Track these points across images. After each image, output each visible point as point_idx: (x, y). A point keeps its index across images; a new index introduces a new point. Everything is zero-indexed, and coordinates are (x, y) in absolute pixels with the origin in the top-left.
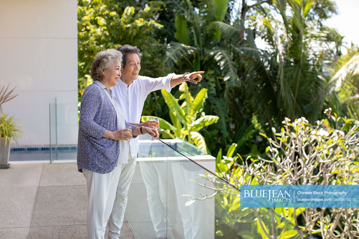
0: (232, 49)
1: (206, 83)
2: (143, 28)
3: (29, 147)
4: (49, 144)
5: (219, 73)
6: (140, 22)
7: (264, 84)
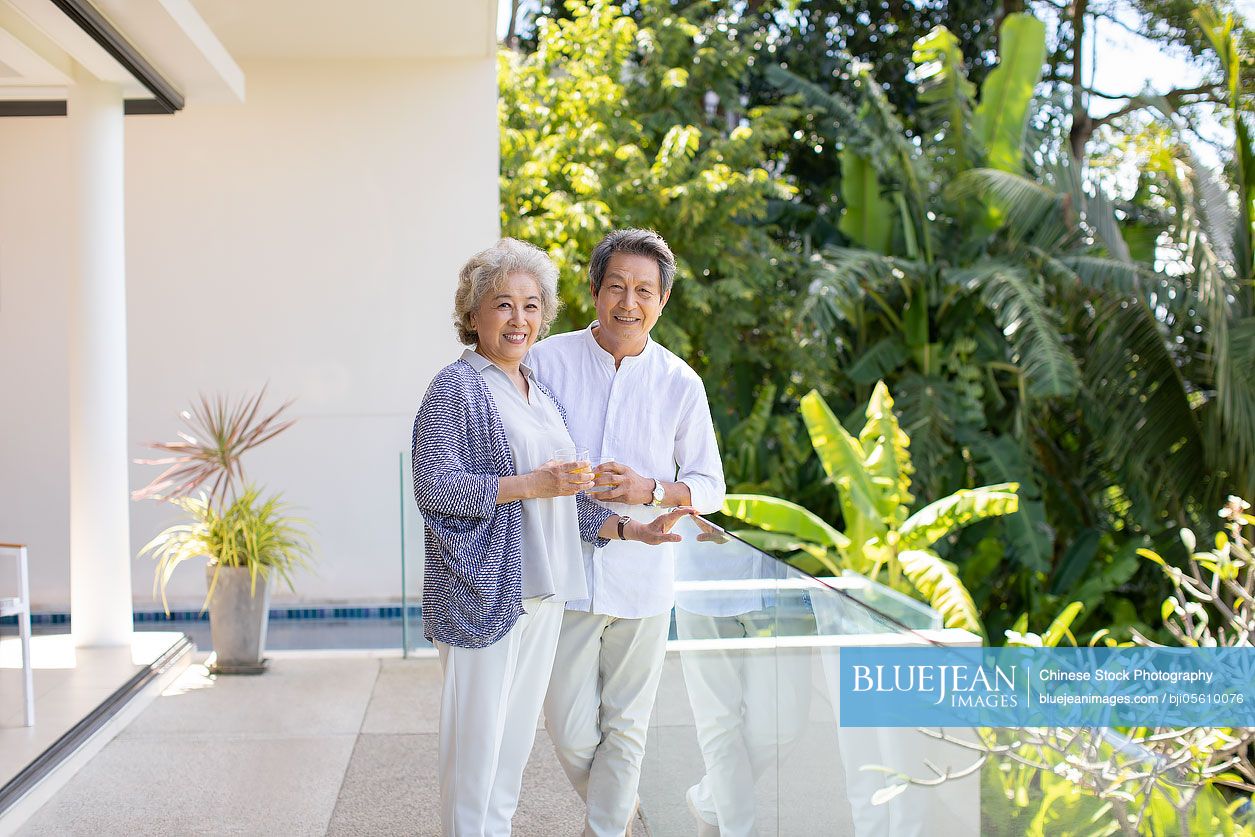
0: (1039, 262)
1: (950, 385)
2: (728, 200)
3: (340, 607)
4: (400, 595)
5: (993, 346)
6: (716, 179)
7: (1154, 387)
